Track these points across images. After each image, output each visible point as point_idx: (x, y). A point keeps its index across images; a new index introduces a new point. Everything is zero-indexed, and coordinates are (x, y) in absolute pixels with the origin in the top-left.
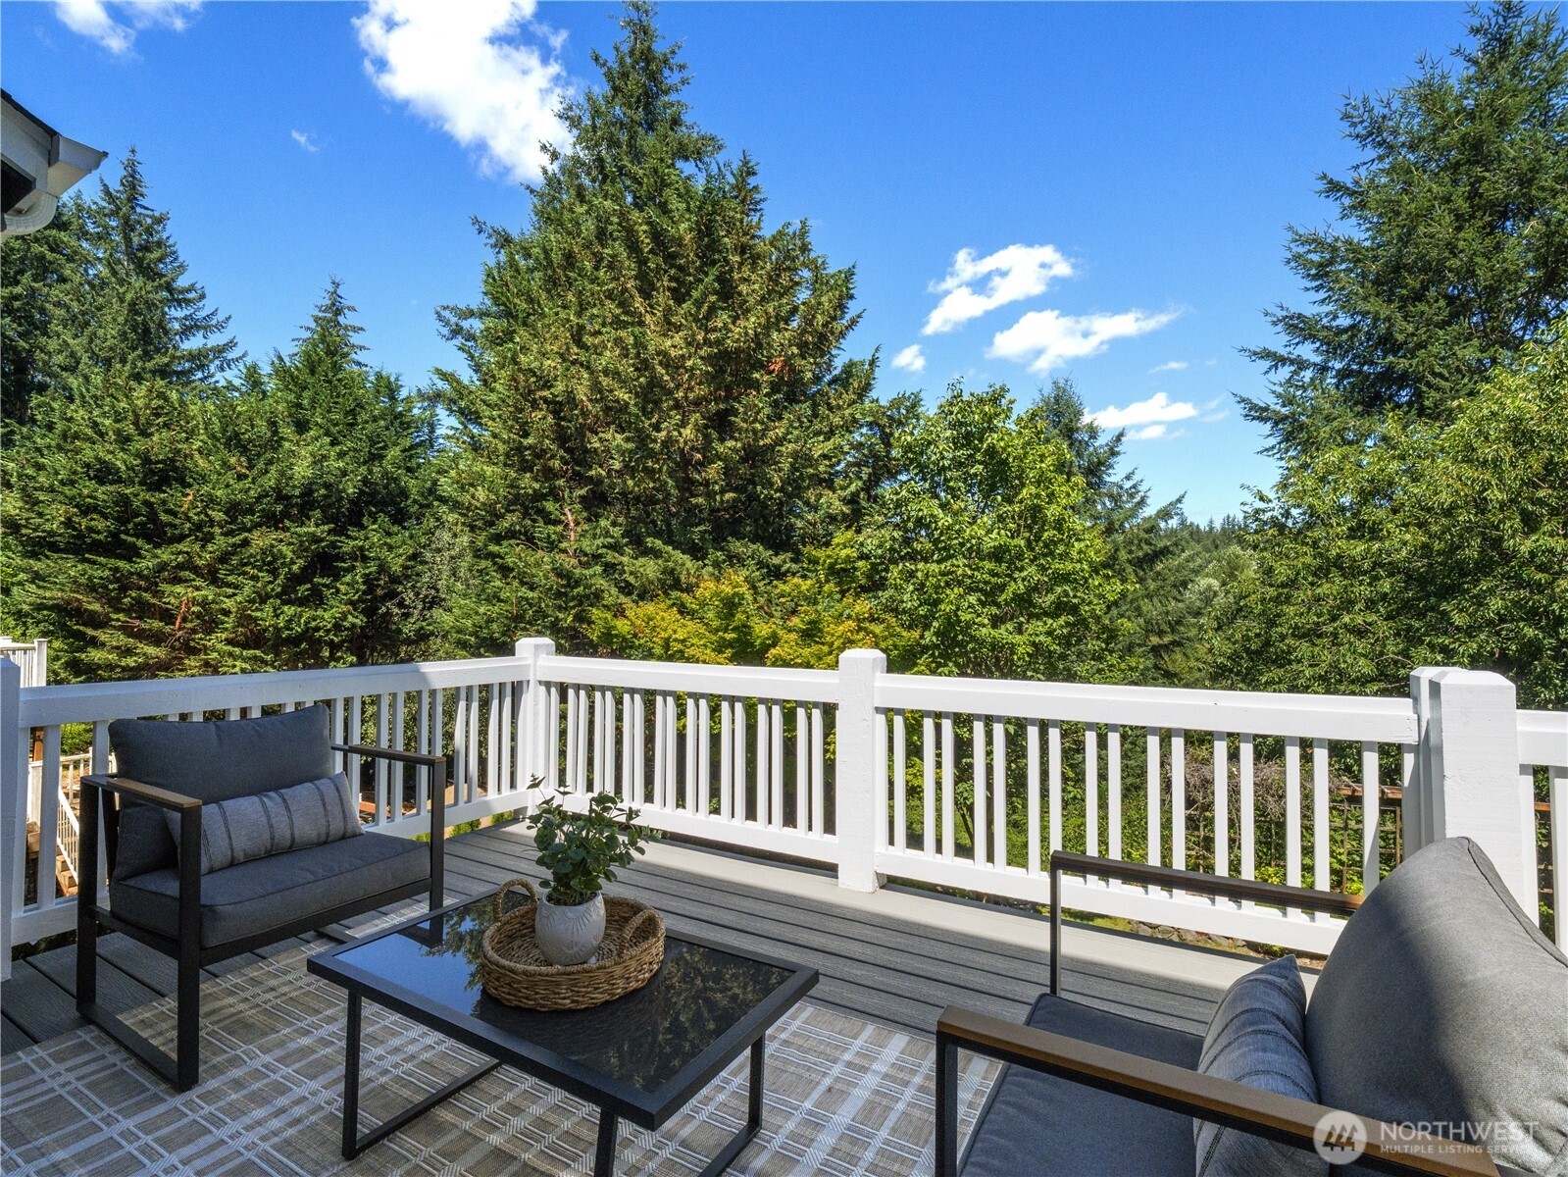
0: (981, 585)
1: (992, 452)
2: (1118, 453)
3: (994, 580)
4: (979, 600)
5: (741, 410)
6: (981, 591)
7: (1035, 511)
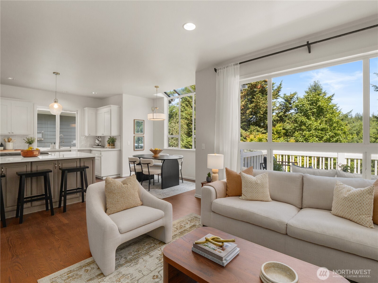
0: (319, 136)
1: (319, 107)
2: (332, 100)
3: (321, 135)
4: (318, 139)
5: (255, 97)
6: (319, 137)
7: (331, 120)
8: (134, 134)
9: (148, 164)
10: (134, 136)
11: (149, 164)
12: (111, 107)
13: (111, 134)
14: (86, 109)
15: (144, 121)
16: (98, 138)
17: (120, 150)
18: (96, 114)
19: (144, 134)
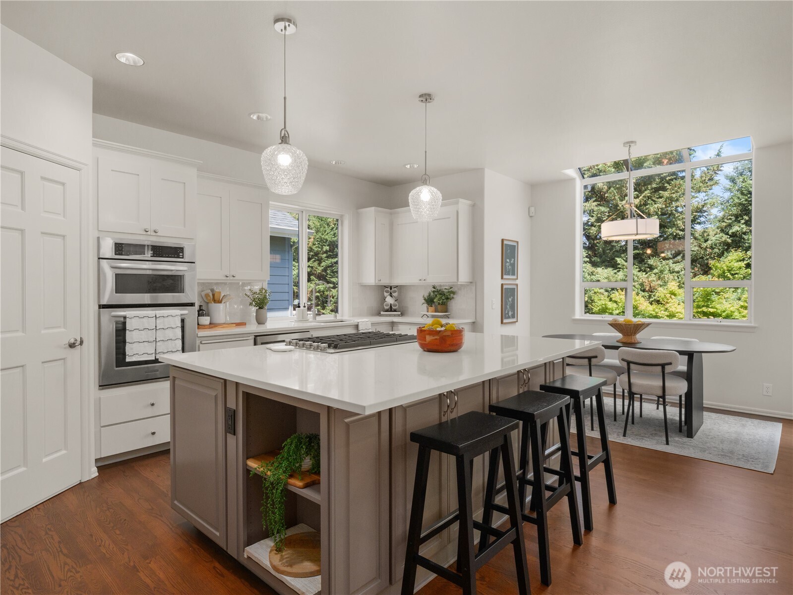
8: (502, 278)
9: (663, 366)
10: (502, 285)
11: (666, 367)
12: (457, 203)
13: (458, 280)
14: (371, 211)
15: (517, 242)
16: (389, 289)
17: (474, 322)
18: (391, 226)
19: (517, 279)
